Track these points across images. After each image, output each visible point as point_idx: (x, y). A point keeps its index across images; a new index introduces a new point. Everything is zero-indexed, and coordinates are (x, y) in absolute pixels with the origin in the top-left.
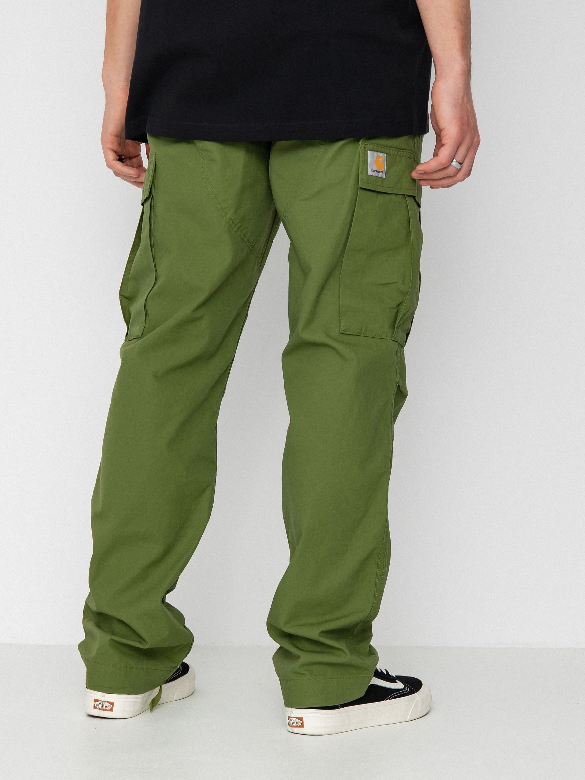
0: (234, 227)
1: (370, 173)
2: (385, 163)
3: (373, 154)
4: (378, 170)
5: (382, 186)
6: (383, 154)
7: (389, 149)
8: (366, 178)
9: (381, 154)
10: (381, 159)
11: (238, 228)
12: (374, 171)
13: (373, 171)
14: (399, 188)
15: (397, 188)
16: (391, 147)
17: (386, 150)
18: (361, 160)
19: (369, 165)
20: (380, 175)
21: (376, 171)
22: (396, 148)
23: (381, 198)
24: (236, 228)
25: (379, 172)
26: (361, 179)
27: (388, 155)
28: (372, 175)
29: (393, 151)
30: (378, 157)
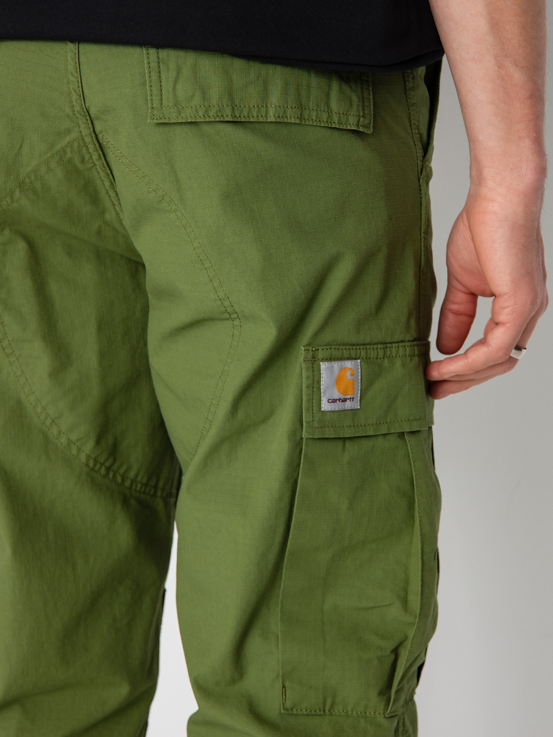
0: (100, 469)
1: (325, 406)
2: (358, 378)
3: (332, 367)
4: (342, 397)
5: (354, 426)
6: (353, 362)
7: (366, 349)
8: (317, 419)
9: (349, 364)
10: (348, 374)
11: (108, 469)
12: (334, 401)
13: (332, 402)
14: (391, 422)
15: (387, 423)
16: (369, 344)
17: (358, 353)
18: (304, 385)
19: (322, 391)
20: (348, 405)
21: (339, 400)
22: (381, 343)
23: (351, 448)
24: (103, 471)
25: (345, 400)
26: (307, 422)
27: (366, 360)
28: (329, 409)
29: (376, 351)
30: (342, 370)
